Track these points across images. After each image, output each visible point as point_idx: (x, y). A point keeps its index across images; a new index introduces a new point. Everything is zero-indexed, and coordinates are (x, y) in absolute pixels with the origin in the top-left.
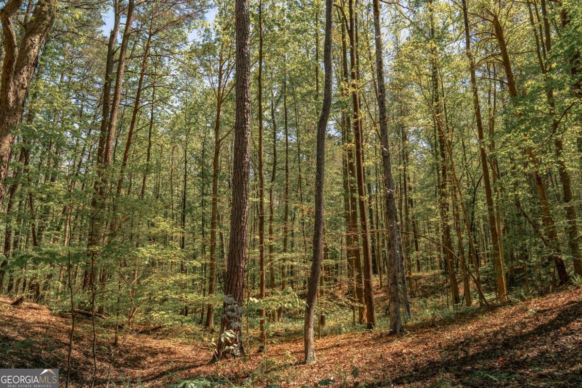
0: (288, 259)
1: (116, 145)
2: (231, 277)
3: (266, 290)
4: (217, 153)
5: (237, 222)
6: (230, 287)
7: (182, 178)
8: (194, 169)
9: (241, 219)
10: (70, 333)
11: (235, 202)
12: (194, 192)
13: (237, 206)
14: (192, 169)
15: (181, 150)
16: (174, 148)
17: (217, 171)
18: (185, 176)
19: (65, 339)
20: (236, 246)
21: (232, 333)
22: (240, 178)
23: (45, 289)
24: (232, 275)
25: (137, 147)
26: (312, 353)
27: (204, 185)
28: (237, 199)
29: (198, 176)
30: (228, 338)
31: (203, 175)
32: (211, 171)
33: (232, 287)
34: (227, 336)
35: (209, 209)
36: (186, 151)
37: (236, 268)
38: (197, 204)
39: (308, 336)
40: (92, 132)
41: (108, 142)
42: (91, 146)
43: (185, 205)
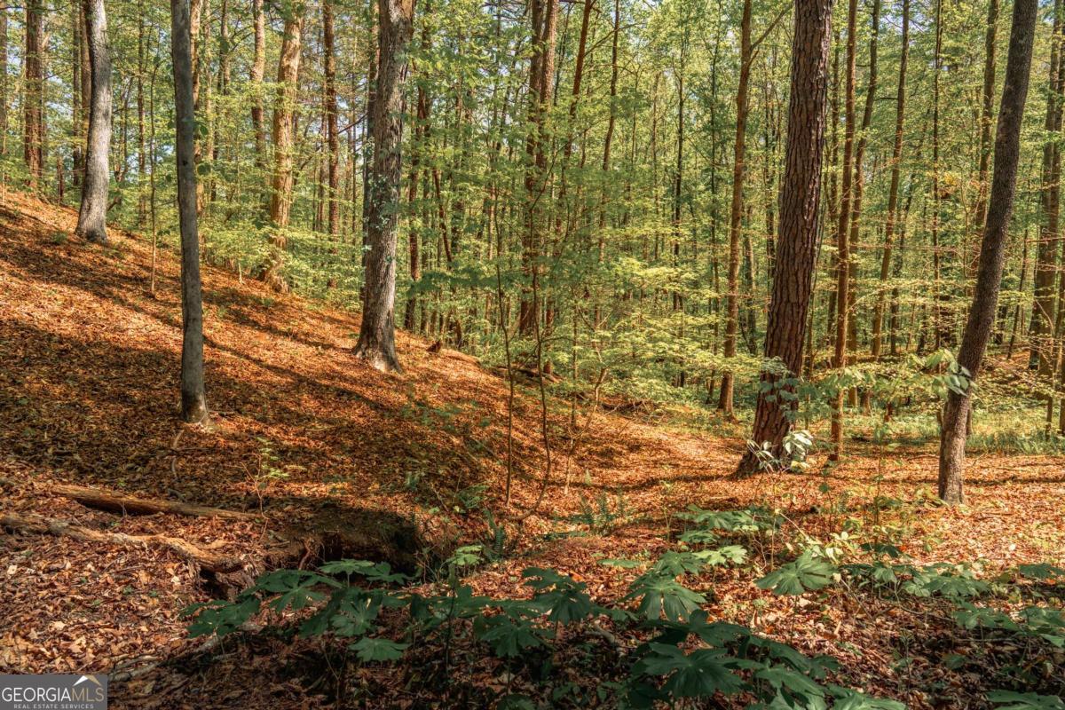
0: (905, 292)
1: (557, 84)
2: (777, 323)
3: (846, 353)
4: (745, 75)
5: (794, 212)
6: (776, 343)
7: (673, 136)
8: (697, 116)
9: (803, 207)
10: (509, 401)
11: (792, 172)
12: (695, 163)
13: (795, 179)
14: (692, 116)
15: (671, 80)
16: (657, 77)
17: (743, 113)
18: (680, 131)
19: (501, 409)
20: (790, 263)
21: (806, 437)
22: (804, 116)
23: (468, 329)
24: (780, 320)
25: (594, 84)
26: (956, 487)
27: (715, 147)
28: (796, 164)
29: (705, 129)
30: (799, 446)
31: (713, 127)
32: (733, 117)
33: (779, 344)
34: (800, 443)
35: (725, 194)
36: (681, 81)
37: (789, 305)
38: (702, 187)
39: (950, 453)
40: (518, 66)
41: (544, 76)
42: (517, 91)
43: (679, 190)
